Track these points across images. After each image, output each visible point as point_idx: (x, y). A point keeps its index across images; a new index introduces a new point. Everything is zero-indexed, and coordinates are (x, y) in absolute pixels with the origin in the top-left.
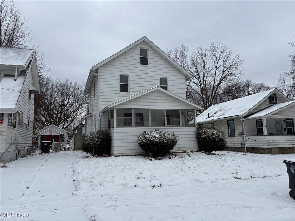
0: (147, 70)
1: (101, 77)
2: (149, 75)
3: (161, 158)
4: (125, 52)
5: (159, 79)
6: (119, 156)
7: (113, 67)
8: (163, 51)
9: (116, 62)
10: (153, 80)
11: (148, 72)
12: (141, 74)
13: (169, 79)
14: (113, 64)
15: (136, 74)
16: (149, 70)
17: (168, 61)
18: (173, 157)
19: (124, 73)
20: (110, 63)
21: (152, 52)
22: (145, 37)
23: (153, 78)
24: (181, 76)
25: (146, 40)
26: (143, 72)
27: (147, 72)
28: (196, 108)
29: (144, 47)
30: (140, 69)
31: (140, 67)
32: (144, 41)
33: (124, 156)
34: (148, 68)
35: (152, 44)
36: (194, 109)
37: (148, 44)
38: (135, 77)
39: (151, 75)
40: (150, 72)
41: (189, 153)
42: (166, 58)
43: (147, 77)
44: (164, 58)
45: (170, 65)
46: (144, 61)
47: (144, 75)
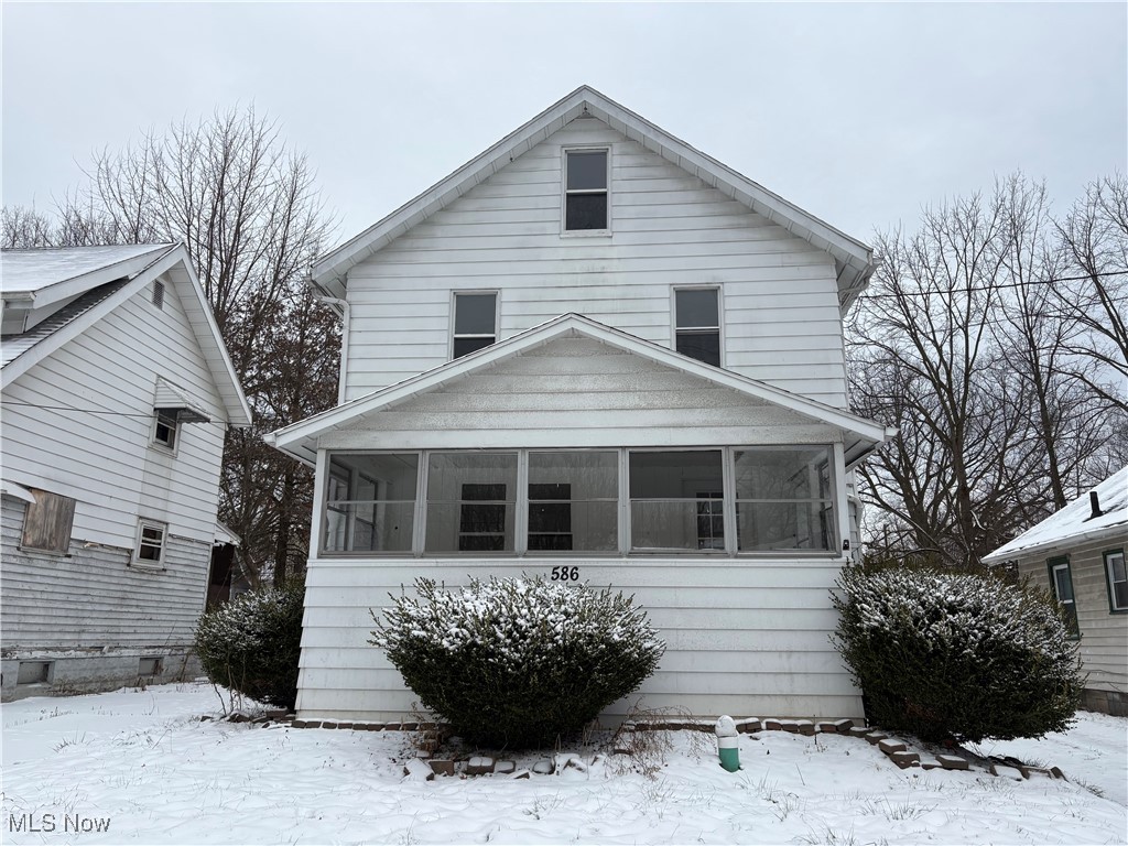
0: (599, 253)
1: (357, 311)
2: (610, 279)
3: (487, 762)
4: (486, 182)
5: (668, 293)
6: (315, 725)
7: (424, 257)
8: (686, 145)
9: (439, 231)
10: (629, 306)
11: (604, 263)
12: (566, 280)
13: (726, 290)
14: (423, 243)
15: (539, 281)
16: (614, 253)
17: (722, 193)
18: (569, 764)
19: (474, 284)
20: (408, 243)
21: (628, 160)
22: (585, 88)
23: (631, 292)
24: (810, 264)
25: (592, 100)
26: (578, 267)
27: (598, 265)
28: (846, 432)
29: (586, 140)
30: (562, 254)
31: (563, 243)
32: (585, 110)
33: (342, 726)
34: (607, 242)
35: (623, 118)
36: (830, 440)
37: (607, 126)
38: (532, 295)
39: (620, 279)
40: (614, 266)
41: (729, 743)
42: (710, 182)
43: (598, 293)
44: (699, 183)
45: (737, 214)
46: (586, 212)
47: (580, 280)
